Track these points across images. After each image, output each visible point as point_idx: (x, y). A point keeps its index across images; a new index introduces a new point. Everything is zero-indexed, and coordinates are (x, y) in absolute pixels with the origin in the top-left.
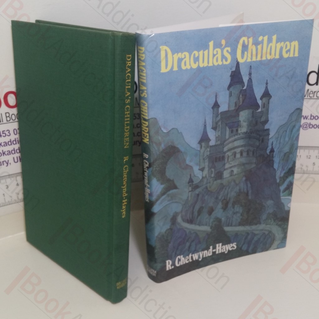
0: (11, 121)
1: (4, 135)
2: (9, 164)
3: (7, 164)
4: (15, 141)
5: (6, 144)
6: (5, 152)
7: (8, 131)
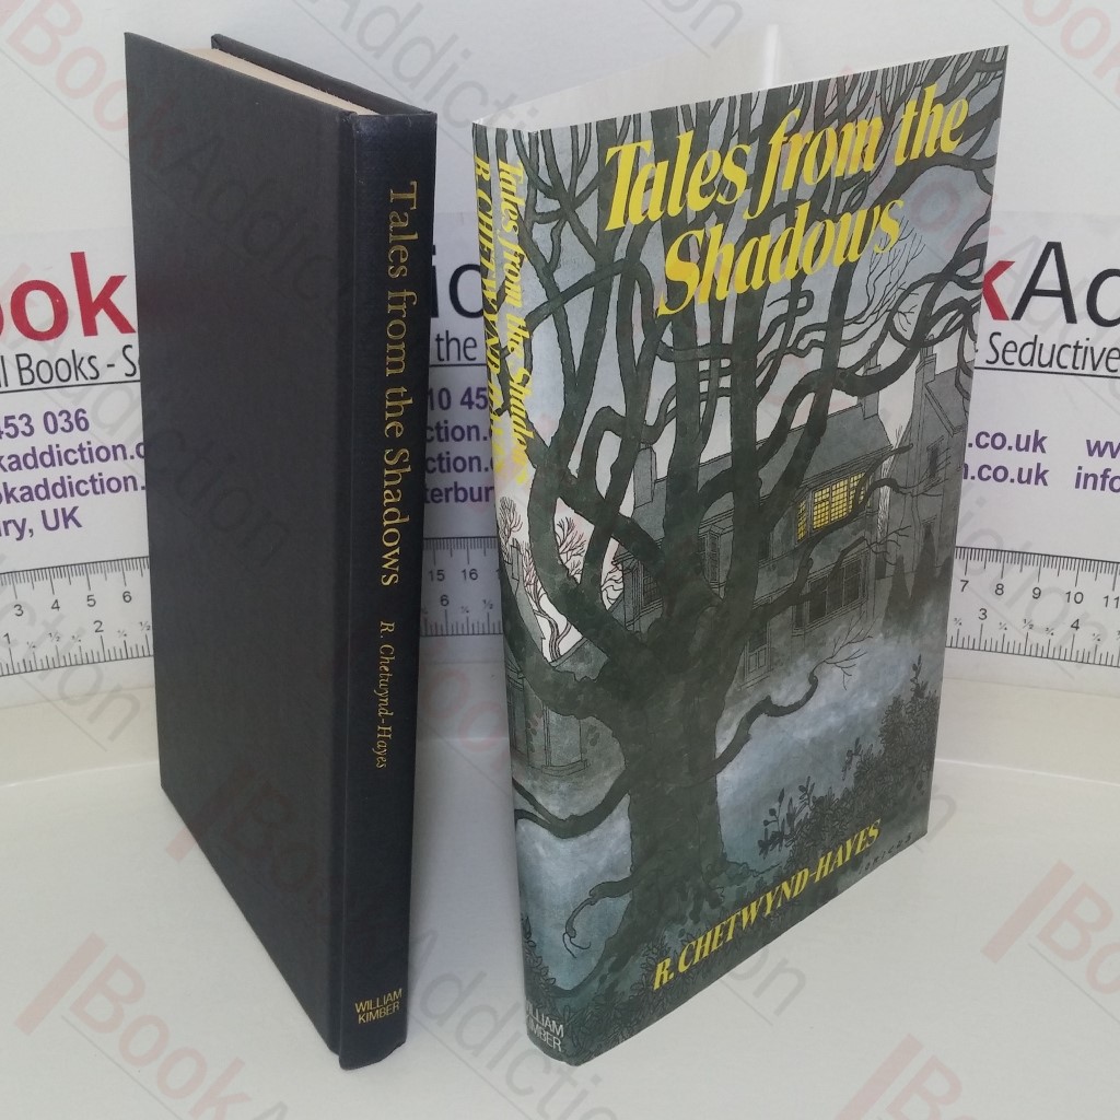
0: (37, 383)
1: (11, 430)
2: (26, 532)
3: (21, 531)
4: (51, 454)
5: (17, 463)
6: (13, 489)
7: (25, 420)
